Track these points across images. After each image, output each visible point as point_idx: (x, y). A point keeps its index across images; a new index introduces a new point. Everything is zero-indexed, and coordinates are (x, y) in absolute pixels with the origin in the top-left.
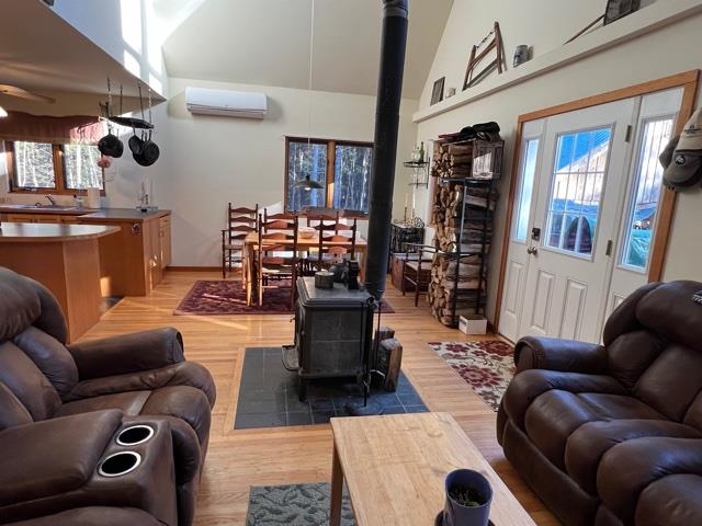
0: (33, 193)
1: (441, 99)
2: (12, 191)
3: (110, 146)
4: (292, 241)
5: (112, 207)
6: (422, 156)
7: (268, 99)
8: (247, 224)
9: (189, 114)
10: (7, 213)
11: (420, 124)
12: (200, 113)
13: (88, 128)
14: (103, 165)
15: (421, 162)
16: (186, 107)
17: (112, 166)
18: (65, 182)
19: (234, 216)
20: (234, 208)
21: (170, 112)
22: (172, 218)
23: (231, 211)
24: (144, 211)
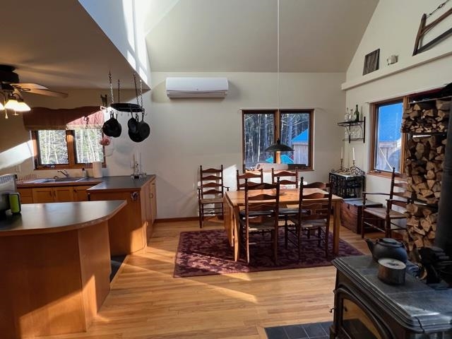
0: (52, 169)
1: (377, 68)
2: (36, 169)
3: (111, 128)
4: (275, 200)
5: (111, 175)
6: (358, 117)
7: (229, 82)
8: (214, 182)
9: (168, 98)
10: (32, 187)
11: (348, 92)
12: (176, 97)
13: (91, 117)
14: (105, 143)
15: (357, 120)
16: (165, 94)
17: (111, 144)
18: (76, 159)
19: (205, 175)
20: (203, 169)
21: (153, 99)
22: (157, 182)
23: (202, 172)
24: (137, 177)
